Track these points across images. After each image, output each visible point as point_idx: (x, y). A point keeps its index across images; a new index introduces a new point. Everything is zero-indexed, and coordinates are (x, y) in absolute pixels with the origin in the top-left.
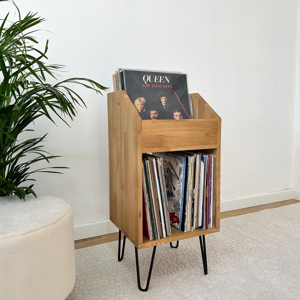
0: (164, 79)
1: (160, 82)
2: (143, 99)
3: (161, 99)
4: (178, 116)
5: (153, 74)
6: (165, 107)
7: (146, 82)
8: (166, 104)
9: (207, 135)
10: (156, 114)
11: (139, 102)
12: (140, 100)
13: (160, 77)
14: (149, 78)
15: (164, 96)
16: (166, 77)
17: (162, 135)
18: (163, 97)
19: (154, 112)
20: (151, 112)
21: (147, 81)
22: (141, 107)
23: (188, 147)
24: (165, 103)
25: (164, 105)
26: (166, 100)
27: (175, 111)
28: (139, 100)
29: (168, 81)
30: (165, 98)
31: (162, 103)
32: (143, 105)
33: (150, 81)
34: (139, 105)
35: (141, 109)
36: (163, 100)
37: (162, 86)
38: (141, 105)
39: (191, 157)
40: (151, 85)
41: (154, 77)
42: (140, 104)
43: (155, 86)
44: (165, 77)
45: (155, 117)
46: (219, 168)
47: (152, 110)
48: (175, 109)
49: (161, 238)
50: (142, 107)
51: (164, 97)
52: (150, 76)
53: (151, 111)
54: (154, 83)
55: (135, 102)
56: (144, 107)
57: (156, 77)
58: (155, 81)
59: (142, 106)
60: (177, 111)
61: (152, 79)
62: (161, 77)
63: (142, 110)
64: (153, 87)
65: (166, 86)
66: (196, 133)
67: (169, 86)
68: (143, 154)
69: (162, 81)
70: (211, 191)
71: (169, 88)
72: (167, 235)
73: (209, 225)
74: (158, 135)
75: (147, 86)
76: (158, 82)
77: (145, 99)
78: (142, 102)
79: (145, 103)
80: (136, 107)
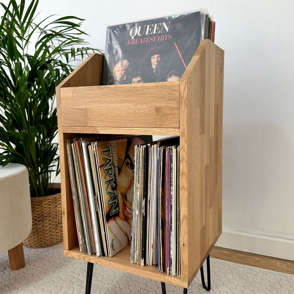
0: (161, 27)
1: (154, 32)
2: (125, 62)
3: (152, 59)
5: (143, 24)
6: (155, 71)
7: (133, 38)
8: (157, 65)
9: (157, 109)
10: (140, 81)
11: (121, 66)
12: (122, 64)
13: (154, 26)
14: (137, 31)
15: (156, 54)
17: (86, 109)
18: (154, 56)
19: (139, 78)
20: (134, 79)
21: (135, 35)
22: (121, 74)
23: (125, 128)
24: (157, 64)
25: (154, 67)
26: (159, 59)
27: (170, 76)
29: (167, 29)
30: (157, 57)
31: (152, 65)
32: (124, 70)
33: (139, 34)
34: (119, 71)
35: (121, 77)
36: (154, 60)
37: (157, 39)
38: (122, 71)
40: (139, 41)
41: (146, 27)
43: (145, 41)
44: (162, 24)
47: (136, 77)
48: (172, 72)
51: (156, 56)
52: (140, 27)
54: (144, 36)
55: (115, 67)
56: (125, 73)
57: (148, 26)
58: (147, 33)
59: (123, 72)
60: (174, 75)
61: (143, 31)
62: (156, 25)
64: (143, 42)
65: (162, 38)
67: (168, 36)
68: (64, 133)
69: (157, 31)
70: (171, 211)
71: (167, 38)
72: (103, 254)
73: (168, 268)
74: (80, 109)
75: (133, 42)
76: (151, 33)
77: (128, 62)
78: (123, 66)
79: (128, 67)
80: (115, 74)
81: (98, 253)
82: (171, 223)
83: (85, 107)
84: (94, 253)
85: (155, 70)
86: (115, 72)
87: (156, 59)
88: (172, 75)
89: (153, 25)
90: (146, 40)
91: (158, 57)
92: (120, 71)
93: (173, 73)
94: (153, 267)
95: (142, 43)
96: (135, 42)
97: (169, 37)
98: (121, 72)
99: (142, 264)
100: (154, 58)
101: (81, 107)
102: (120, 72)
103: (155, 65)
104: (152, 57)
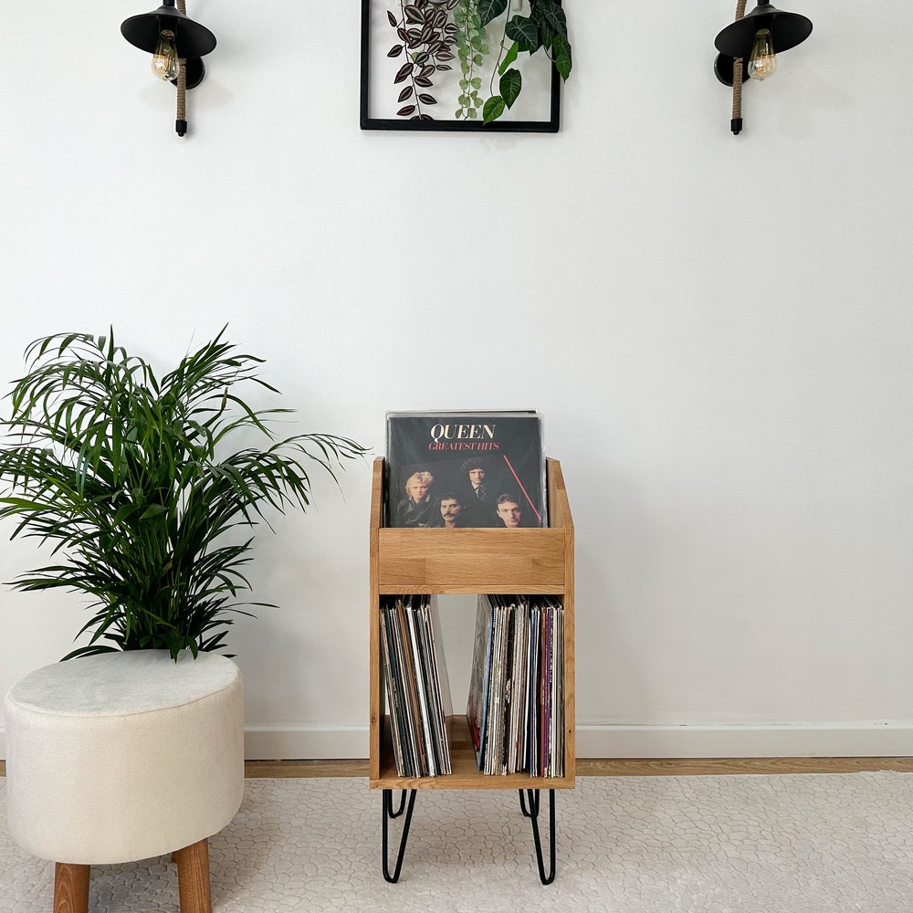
0: (481, 431)
1: (471, 437)
2: (426, 475)
3: (470, 475)
4: (510, 512)
5: (454, 421)
6: (477, 492)
7: (436, 440)
8: (480, 484)
9: (535, 562)
10: (455, 506)
11: (418, 480)
12: (420, 478)
13: (470, 427)
14: (445, 431)
15: (477, 468)
16: (486, 427)
17: (423, 560)
18: (474, 471)
19: (452, 502)
20: (444, 503)
21: (440, 436)
22: (420, 492)
24: (479, 482)
25: (475, 486)
26: (482, 475)
27: (502, 501)
28: (418, 478)
29: (491, 435)
30: (479, 472)
31: (473, 483)
32: (425, 487)
33: (446, 436)
34: (416, 488)
35: (420, 497)
36: (475, 477)
37: (476, 447)
38: (421, 487)
39: (500, 609)
40: (448, 446)
41: (458, 427)
42: (419, 485)
43: (458, 447)
44: (483, 427)
45: (452, 512)
46: (571, 641)
47: (447, 499)
48: (504, 495)
49: (422, 775)
50: (423, 493)
51: (476, 471)
52: (447, 427)
53: (444, 499)
54: (455, 440)
55: (408, 482)
56: (427, 493)
57: (461, 427)
58: (459, 437)
59: (423, 490)
60: (508, 500)
61: (453, 432)
62: (473, 427)
63: (423, 499)
64: (454, 448)
65: (485, 446)
66: (507, 558)
67: (493, 445)
68: (380, 595)
69: (475, 435)
70: (551, 691)
71: (492, 447)
72: (438, 772)
73: (546, 769)
74: (413, 560)
75: (438, 447)
76: (467, 437)
77: (432, 475)
78: (423, 481)
79: (432, 482)
80: (409, 491)
81: (432, 774)
82: (551, 707)
83: (422, 557)
84: (424, 774)
86: (409, 489)
87: (477, 475)
88: (506, 500)
89: (468, 426)
90: (458, 445)
91: (481, 473)
92: (419, 488)
93: (506, 497)
94: (519, 775)
95: (452, 449)
96: (441, 446)
97: (495, 446)
98: (421, 490)
99: (504, 773)
100: (473, 473)
101: (414, 557)
102: (419, 490)
103: (477, 484)
104: (471, 471)
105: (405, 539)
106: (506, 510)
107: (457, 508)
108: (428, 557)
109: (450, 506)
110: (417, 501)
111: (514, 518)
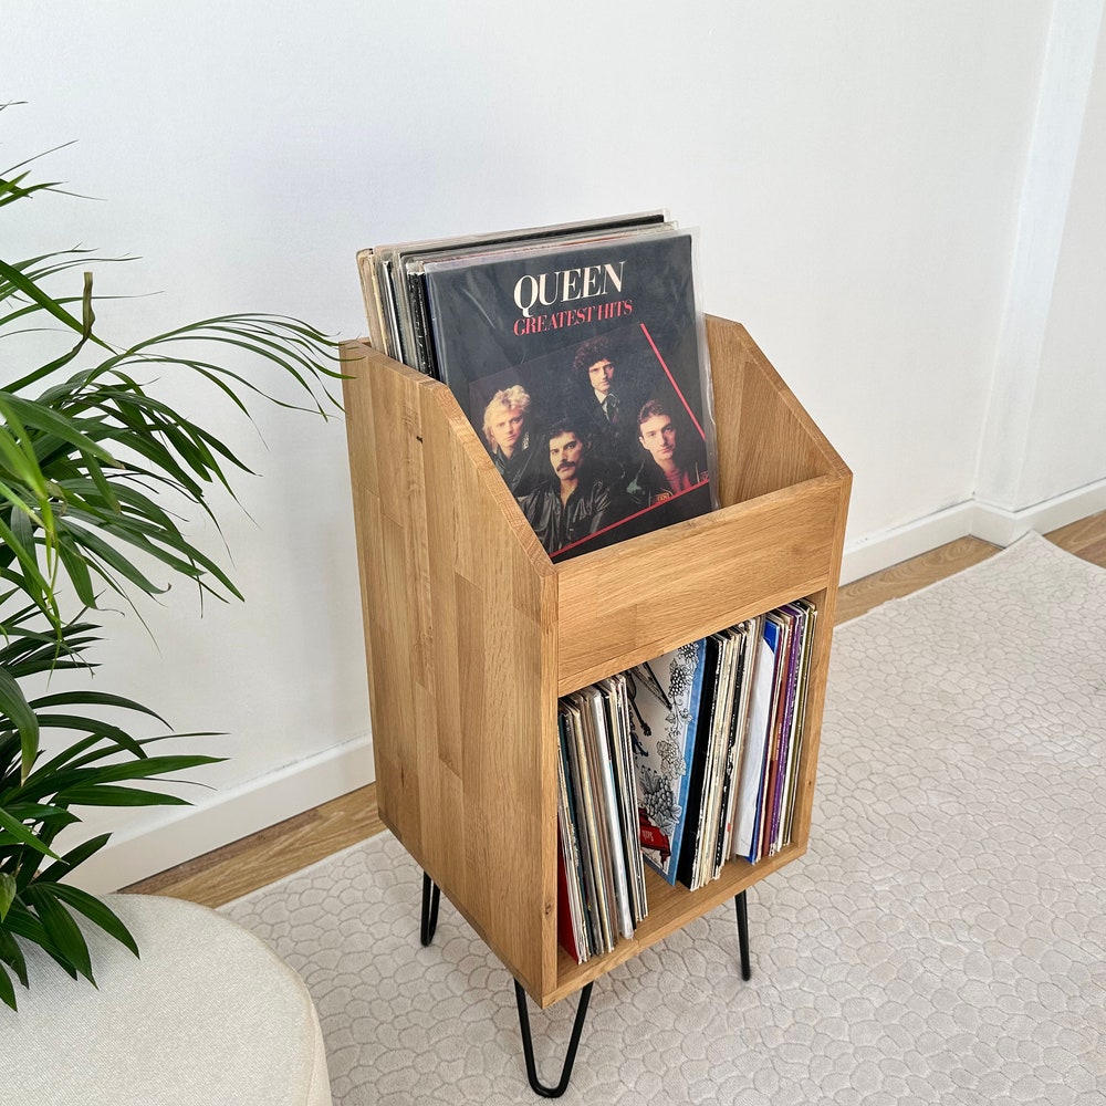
0: (601, 278)
1: (586, 295)
2: (517, 394)
3: (592, 375)
4: (659, 435)
5: (553, 265)
6: (605, 408)
7: (526, 313)
8: (609, 391)
10: (572, 445)
11: (504, 408)
12: (506, 401)
13: (583, 272)
14: (539, 290)
15: (601, 360)
16: (609, 268)
18: (597, 365)
19: (566, 438)
20: (555, 443)
21: (532, 303)
22: (511, 432)
24: (606, 387)
25: (601, 397)
26: (610, 372)
27: (646, 416)
28: (503, 402)
29: (618, 285)
30: (604, 368)
31: (596, 392)
32: (517, 420)
33: (543, 301)
34: (502, 424)
35: (512, 442)
36: (598, 377)
37: (595, 313)
38: (511, 422)
40: (548, 322)
41: (562, 276)
42: (508, 417)
43: (565, 321)
44: (603, 268)
45: (569, 460)
47: (557, 434)
48: (648, 405)
49: (615, 943)
50: (515, 432)
51: (600, 365)
52: (543, 277)
53: (552, 437)
54: (559, 305)
55: (486, 415)
56: (523, 430)
57: (567, 274)
58: (566, 298)
59: (516, 426)
60: (654, 413)
61: (553, 288)
62: (587, 270)
63: (517, 446)
64: (558, 325)
65: (610, 311)
67: (622, 305)
69: (592, 289)
71: (622, 313)
74: (616, 614)
75: (531, 327)
76: (578, 297)
77: (526, 392)
78: (513, 407)
79: (529, 406)
80: (491, 436)
85: (606, 405)
86: (489, 429)
87: (601, 374)
88: (651, 414)
89: (579, 271)
90: (566, 317)
91: (608, 368)
92: (507, 424)
93: (650, 408)
95: (556, 327)
96: (536, 324)
97: (626, 306)
98: (511, 427)
100: (596, 370)
102: (507, 428)
103: (604, 392)
104: (591, 369)
105: (605, 578)
106: (653, 434)
107: (577, 448)
108: (640, 598)
109: (565, 447)
110: (507, 452)
111: (666, 444)
